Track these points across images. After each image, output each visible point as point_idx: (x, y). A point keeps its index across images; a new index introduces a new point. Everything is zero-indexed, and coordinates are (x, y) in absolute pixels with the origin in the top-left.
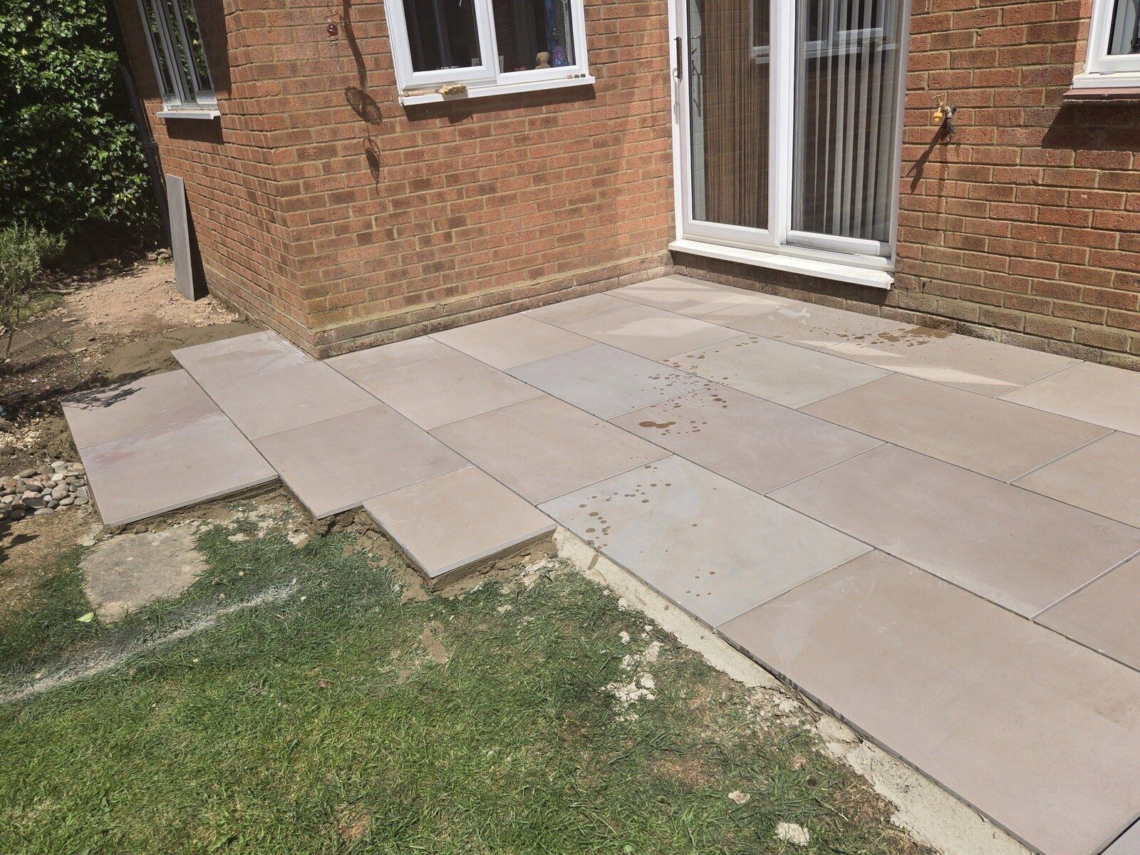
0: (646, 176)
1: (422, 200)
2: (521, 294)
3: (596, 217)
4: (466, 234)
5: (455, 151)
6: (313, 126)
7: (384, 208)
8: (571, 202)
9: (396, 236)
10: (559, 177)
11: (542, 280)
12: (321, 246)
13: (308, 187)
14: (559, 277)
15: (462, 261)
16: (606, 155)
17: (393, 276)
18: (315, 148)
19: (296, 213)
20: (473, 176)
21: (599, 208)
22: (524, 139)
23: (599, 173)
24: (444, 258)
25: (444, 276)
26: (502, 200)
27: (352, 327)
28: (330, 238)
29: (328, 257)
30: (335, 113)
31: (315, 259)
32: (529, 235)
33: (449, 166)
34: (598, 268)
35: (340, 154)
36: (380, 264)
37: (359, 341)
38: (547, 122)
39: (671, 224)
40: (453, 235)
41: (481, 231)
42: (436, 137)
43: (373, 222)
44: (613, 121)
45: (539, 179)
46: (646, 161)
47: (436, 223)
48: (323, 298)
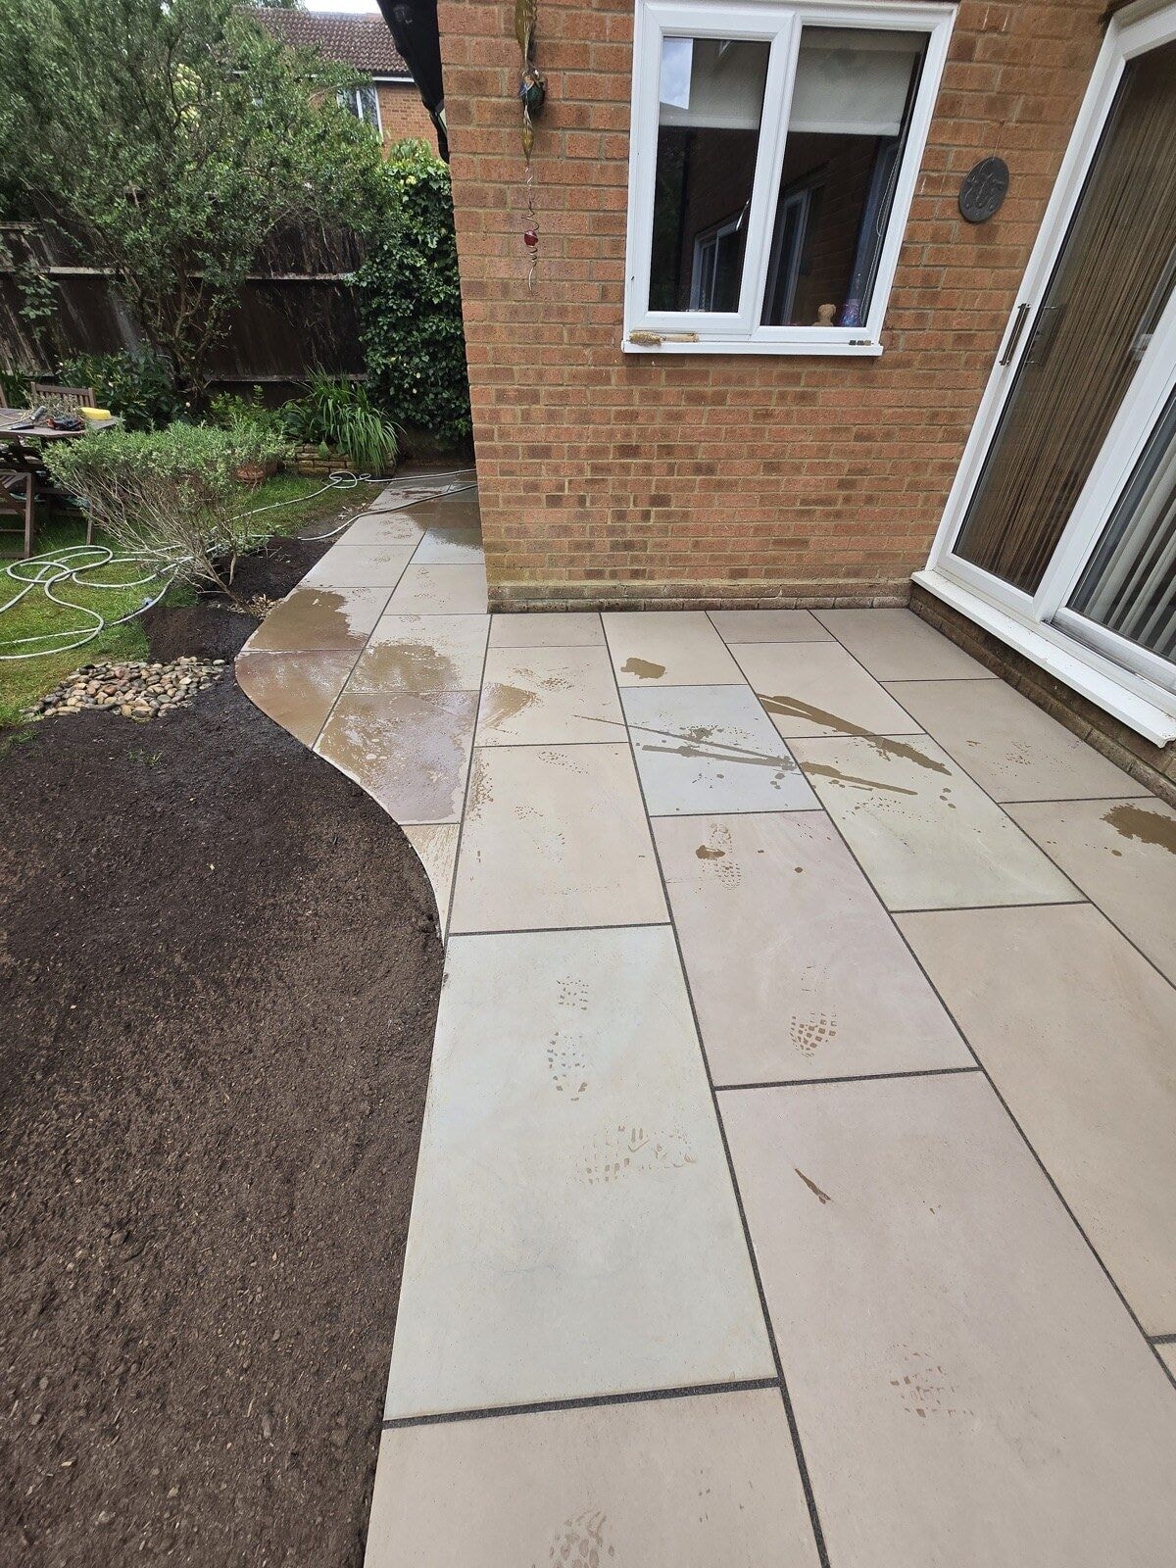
0: (914, 486)
1: (626, 468)
2: (713, 592)
3: (831, 524)
4: (668, 515)
5: (676, 417)
6: (519, 364)
7: (581, 471)
8: (804, 502)
9: (588, 504)
10: (797, 469)
11: (743, 582)
12: (508, 501)
13: (503, 435)
14: (763, 583)
15: (657, 545)
16: (868, 452)
17: (578, 546)
18: (517, 390)
19: (487, 461)
20: (691, 451)
21: (838, 515)
22: (768, 415)
23: (851, 472)
24: (637, 538)
25: (632, 557)
26: (720, 485)
27: (528, 589)
28: (518, 494)
29: (513, 513)
30: (544, 351)
31: (502, 514)
32: (741, 531)
33: (665, 435)
34: (814, 582)
35: (543, 401)
36: (566, 530)
37: (532, 604)
38: (802, 397)
39: (925, 550)
40: (652, 513)
41: (685, 516)
42: (656, 397)
43: (567, 484)
44: (890, 411)
45: (771, 468)
46: (918, 467)
47: (635, 498)
48: (503, 555)
